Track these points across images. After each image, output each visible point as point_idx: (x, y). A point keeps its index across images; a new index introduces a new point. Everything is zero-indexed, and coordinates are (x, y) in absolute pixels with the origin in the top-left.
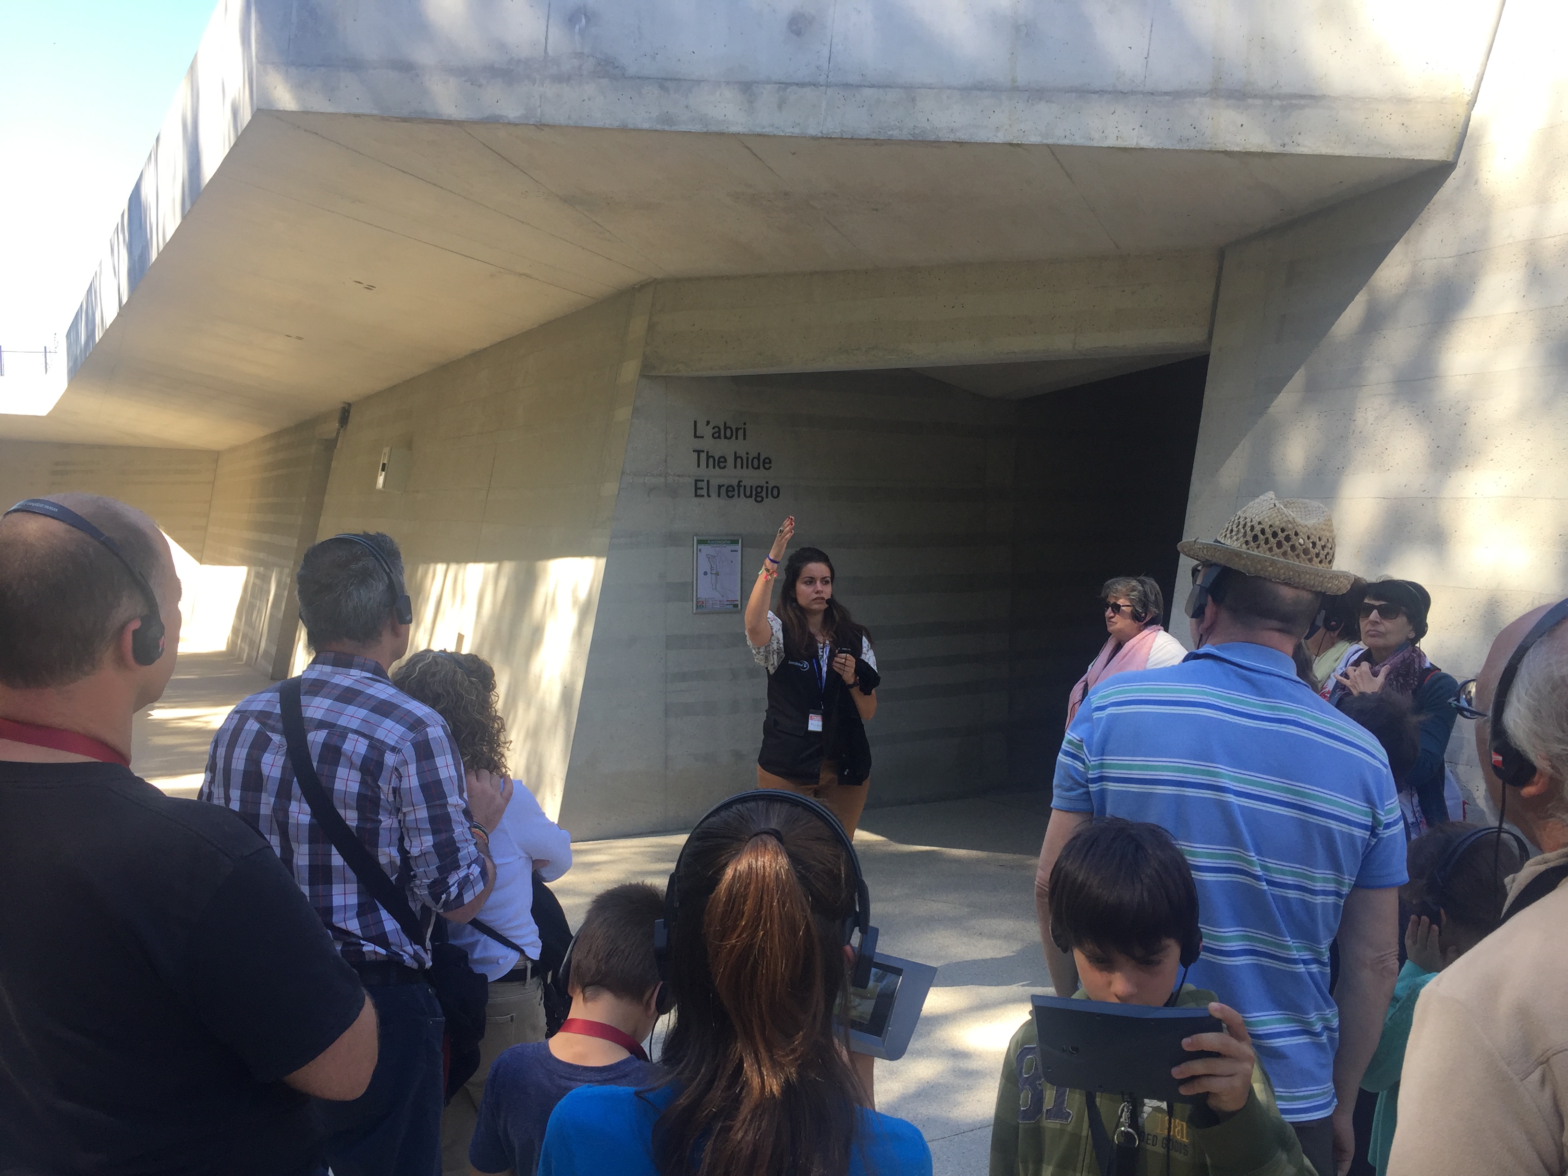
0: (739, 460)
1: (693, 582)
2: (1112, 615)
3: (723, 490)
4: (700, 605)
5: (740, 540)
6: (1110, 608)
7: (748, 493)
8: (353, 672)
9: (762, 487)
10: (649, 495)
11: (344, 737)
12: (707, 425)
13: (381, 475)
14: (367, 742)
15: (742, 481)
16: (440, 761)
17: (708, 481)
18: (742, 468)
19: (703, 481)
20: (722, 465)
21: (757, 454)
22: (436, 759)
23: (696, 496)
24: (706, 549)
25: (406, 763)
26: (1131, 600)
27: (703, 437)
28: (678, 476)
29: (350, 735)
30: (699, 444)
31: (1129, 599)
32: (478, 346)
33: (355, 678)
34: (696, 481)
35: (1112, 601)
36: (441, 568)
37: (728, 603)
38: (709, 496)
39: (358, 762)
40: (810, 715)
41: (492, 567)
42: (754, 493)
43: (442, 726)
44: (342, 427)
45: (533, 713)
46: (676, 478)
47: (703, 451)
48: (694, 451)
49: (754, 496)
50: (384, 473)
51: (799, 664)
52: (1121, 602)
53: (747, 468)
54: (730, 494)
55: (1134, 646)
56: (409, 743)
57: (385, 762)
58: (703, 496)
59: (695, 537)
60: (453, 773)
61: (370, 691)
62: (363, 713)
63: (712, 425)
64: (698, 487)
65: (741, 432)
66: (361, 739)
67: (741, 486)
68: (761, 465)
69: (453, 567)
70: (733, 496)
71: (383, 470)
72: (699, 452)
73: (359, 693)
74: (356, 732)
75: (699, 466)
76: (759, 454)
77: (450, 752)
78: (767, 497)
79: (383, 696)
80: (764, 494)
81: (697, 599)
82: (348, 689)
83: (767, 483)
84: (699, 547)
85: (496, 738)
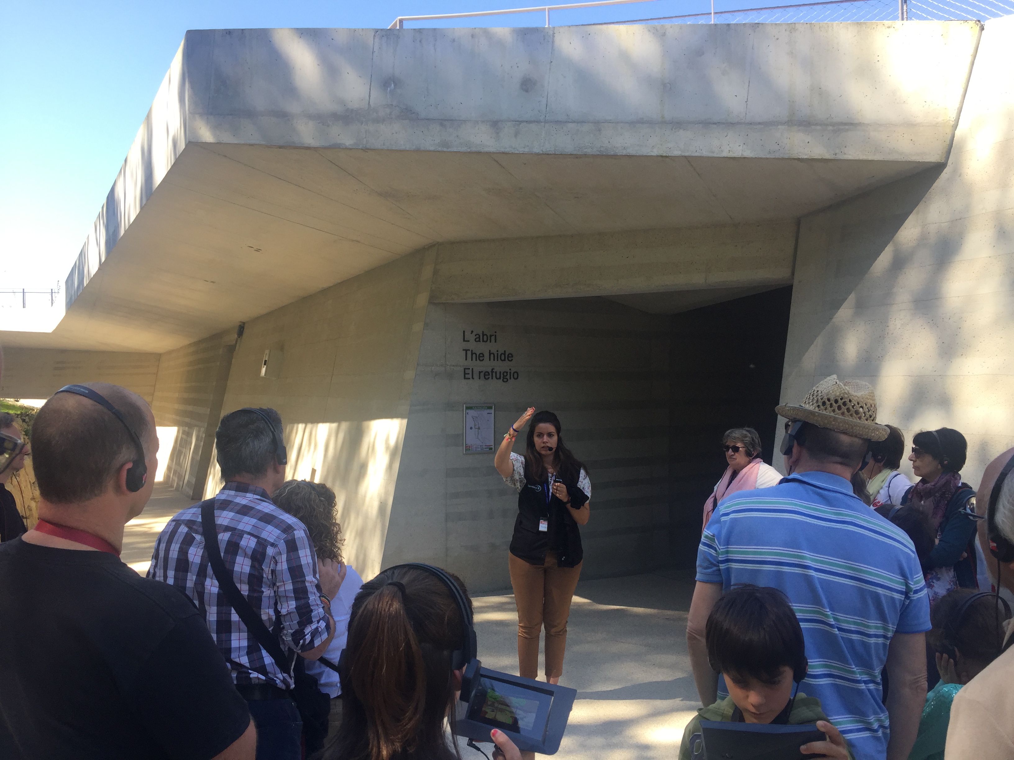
0: (492, 355)
1: (463, 433)
2: (733, 453)
3: (482, 374)
4: (468, 448)
5: (493, 407)
6: (731, 449)
7: (498, 377)
8: (248, 495)
9: (507, 373)
10: (435, 379)
11: (241, 537)
12: (471, 333)
13: (264, 367)
14: (256, 540)
15: (494, 369)
16: (301, 553)
17: (472, 369)
18: (494, 360)
19: (469, 369)
20: (481, 358)
21: (504, 351)
22: (299, 551)
23: (465, 378)
24: (472, 413)
25: (280, 554)
26: (745, 444)
27: (469, 341)
28: (453, 366)
29: (245, 536)
30: (466, 346)
31: (744, 443)
32: (326, 285)
33: (249, 499)
34: (465, 369)
35: (732, 444)
36: (301, 426)
37: (486, 447)
38: (473, 378)
39: (250, 553)
40: (541, 520)
41: (334, 425)
42: (502, 376)
43: (304, 530)
44: (239, 337)
45: (360, 520)
46: (452, 367)
47: (469, 350)
48: (463, 350)
49: (502, 378)
50: (265, 366)
51: (535, 487)
52: (739, 445)
53: (498, 360)
54: (487, 377)
55: (746, 473)
56: (283, 541)
57: (267, 553)
58: (470, 378)
59: (464, 405)
60: (310, 561)
61: (259, 507)
62: (254, 521)
63: (474, 333)
64: (466, 373)
65: (493, 338)
66: (252, 538)
67: (494, 372)
68: (506, 359)
69: (309, 426)
70: (489, 378)
71: (265, 364)
72: (466, 351)
73: (252, 508)
74: (249, 534)
75: (466, 359)
76: (505, 351)
77: (309, 547)
78: (510, 379)
79: (266, 511)
80: (508, 377)
81: (466, 444)
82: (245, 506)
83: (510, 369)
84: (467, 411)
85: (335, 537)
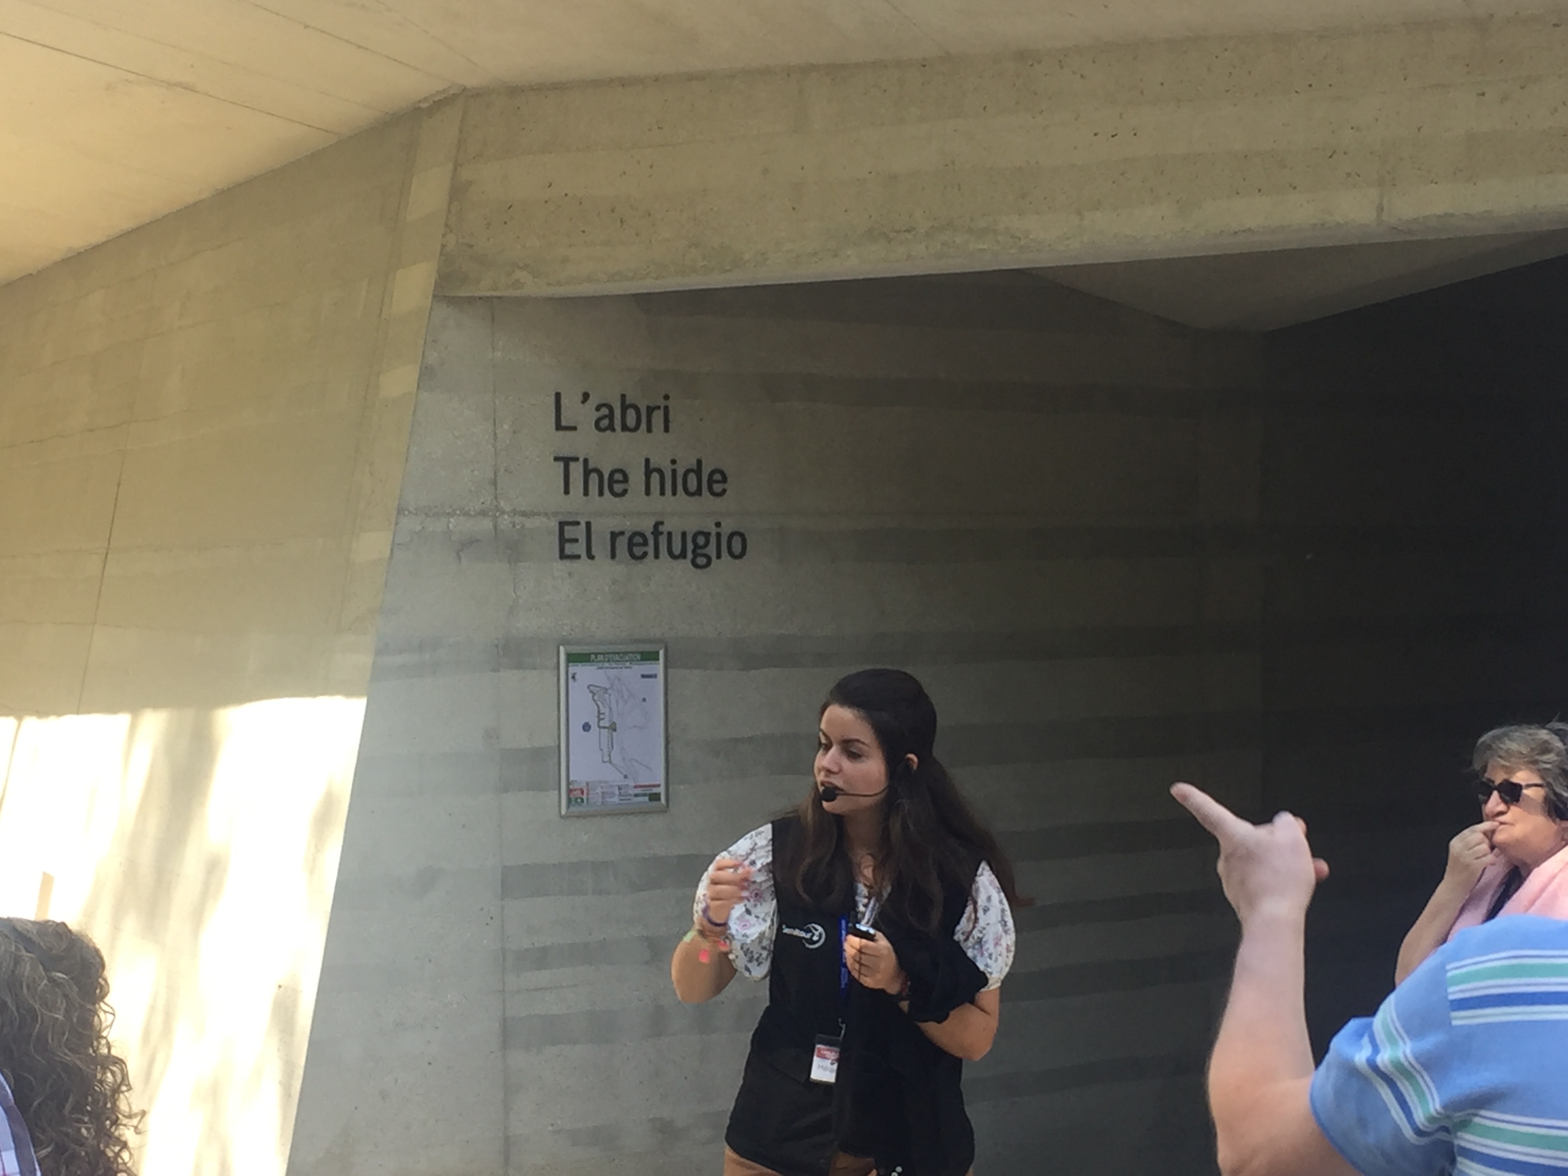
0: (655, 477)
1: (559, 746)
3: (622, 544)
4: (575, 797)
5: (661, 653)
6: (1495, 794)
7: (677, 549)
9: (707, 535)
10: (459, 558)
12: (584, 402)
15: (662, 523)
17: (588, 524)
18: (662, 493)
19: (578, 523)
20: (618, 488)
21: (695, 462)
23: (563, 556)
24: (586, 673)
26: (1542, 773)
27: (574, 428)
28: (524, 514)
30: (567, 444)
31: (1539, 770)
34: (562, 525)
35: (1499, 778)
37: (638, 791)
38: (591, 557)
46: (518, 519)
47: (576, 459)
48: (556, 459)
49: (690, 555)
51: (805, 935)
52: (1521, 777)
53: (674, 493)
54: (638, 551)
58: (578, 557)
59: (562, 648)
63: (593, 402)
64: (567, 537)
65: (658, 417)
67: (662, 533)
68: (704, 487)
70: (645, 554)
72: (566, 461)
75: (567, 492)
76: (699, 462)
78: (719, 556)
80: (711, 550)
81: (568, 783)
83: (718, 525)
84: (572, 670)
85: (109, 1105)
